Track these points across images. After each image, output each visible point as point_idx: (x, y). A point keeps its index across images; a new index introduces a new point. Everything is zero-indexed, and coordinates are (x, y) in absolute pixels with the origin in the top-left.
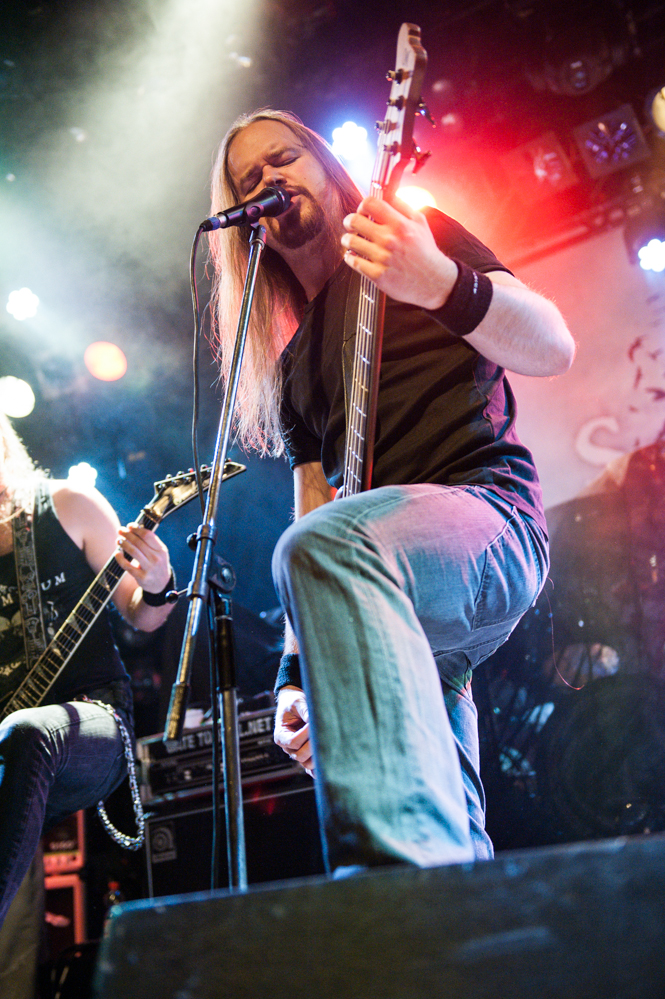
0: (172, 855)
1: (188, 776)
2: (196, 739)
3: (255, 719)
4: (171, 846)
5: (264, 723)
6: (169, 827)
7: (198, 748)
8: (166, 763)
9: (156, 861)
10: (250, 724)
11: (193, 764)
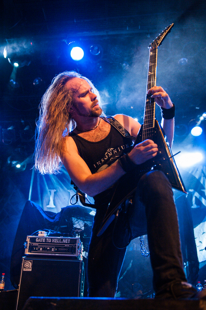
0: (30, 270)
1: (41, 249)
2: (46, 240)
3: (66, 239)
4: (30, 267)
5: (68, 241)
6: (31, 262)
7: (46, 242)
8: (34, 244)
9: (24, 270)
10: (64, 240)
11: (43, 247)
